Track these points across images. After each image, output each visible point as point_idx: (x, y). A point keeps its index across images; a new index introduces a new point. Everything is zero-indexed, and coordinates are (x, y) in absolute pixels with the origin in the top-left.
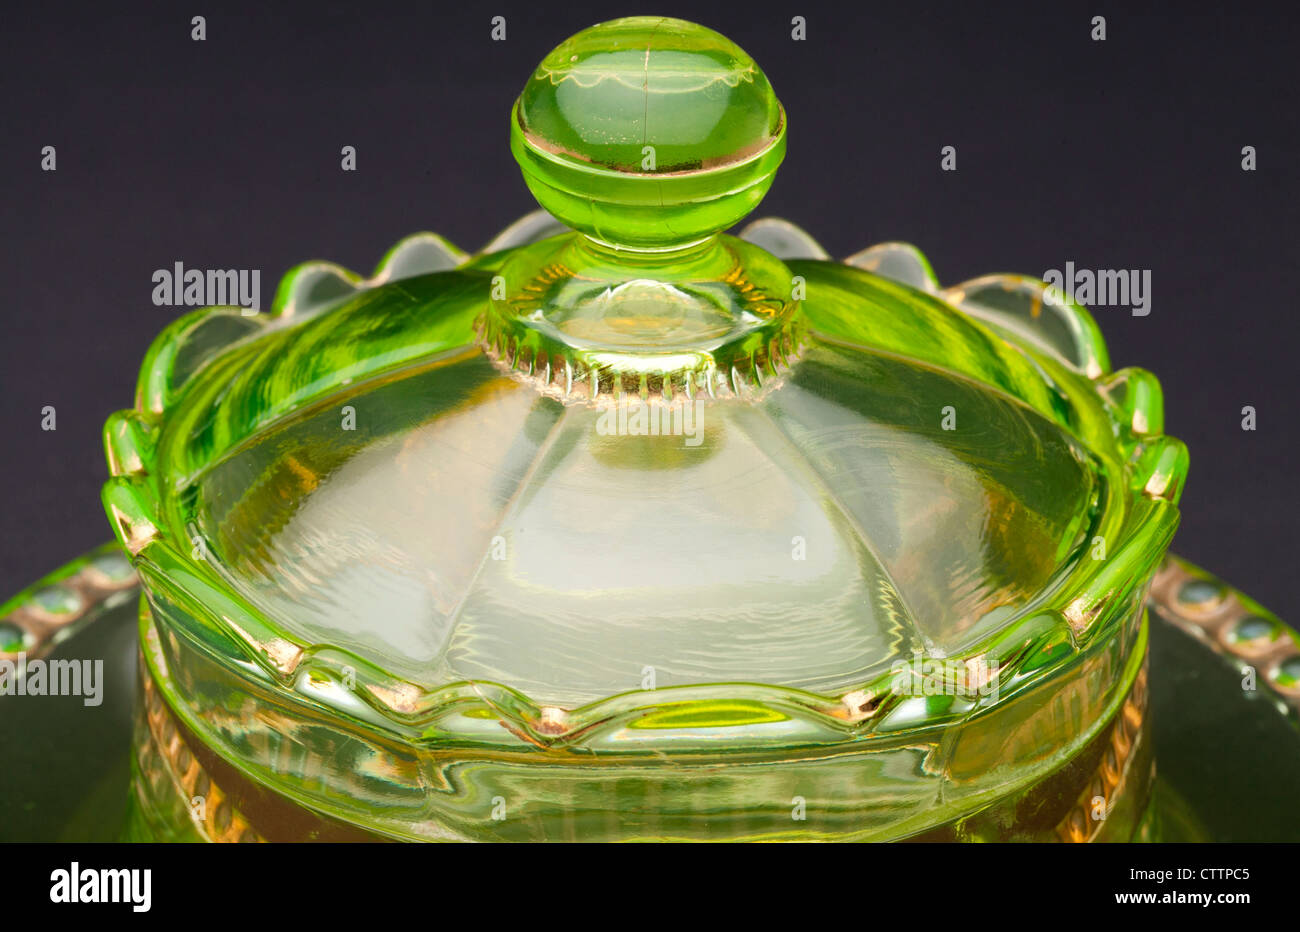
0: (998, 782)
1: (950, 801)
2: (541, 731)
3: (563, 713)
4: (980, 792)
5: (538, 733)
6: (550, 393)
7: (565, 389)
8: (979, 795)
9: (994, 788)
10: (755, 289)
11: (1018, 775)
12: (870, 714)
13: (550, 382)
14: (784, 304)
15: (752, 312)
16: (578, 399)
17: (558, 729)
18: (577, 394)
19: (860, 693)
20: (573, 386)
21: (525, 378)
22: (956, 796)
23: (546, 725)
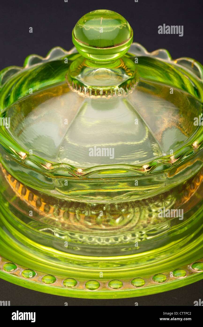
0: (179, 180)
1: (168, 185)
2: (77, 174)
3: (82, 170)
4: (174, 183)
5: (77, 175)
6: (81, 94)
7: (84, 94)
8: (174, 184)
9: (178, 182)
10: (127, 69)
11: (183, 179)
12: (149, 170)
13: (81, 91)
14: (134, 72)
15: (127, 74)
16: (87, 96)
17: (81, 174)
18: (87, 95)
19: (147, 165)
20: (86, 93)
21: (75, 91)
22: (169, 184)
23: (78, 173)
